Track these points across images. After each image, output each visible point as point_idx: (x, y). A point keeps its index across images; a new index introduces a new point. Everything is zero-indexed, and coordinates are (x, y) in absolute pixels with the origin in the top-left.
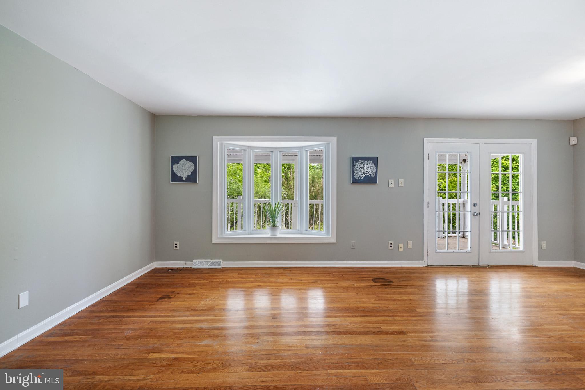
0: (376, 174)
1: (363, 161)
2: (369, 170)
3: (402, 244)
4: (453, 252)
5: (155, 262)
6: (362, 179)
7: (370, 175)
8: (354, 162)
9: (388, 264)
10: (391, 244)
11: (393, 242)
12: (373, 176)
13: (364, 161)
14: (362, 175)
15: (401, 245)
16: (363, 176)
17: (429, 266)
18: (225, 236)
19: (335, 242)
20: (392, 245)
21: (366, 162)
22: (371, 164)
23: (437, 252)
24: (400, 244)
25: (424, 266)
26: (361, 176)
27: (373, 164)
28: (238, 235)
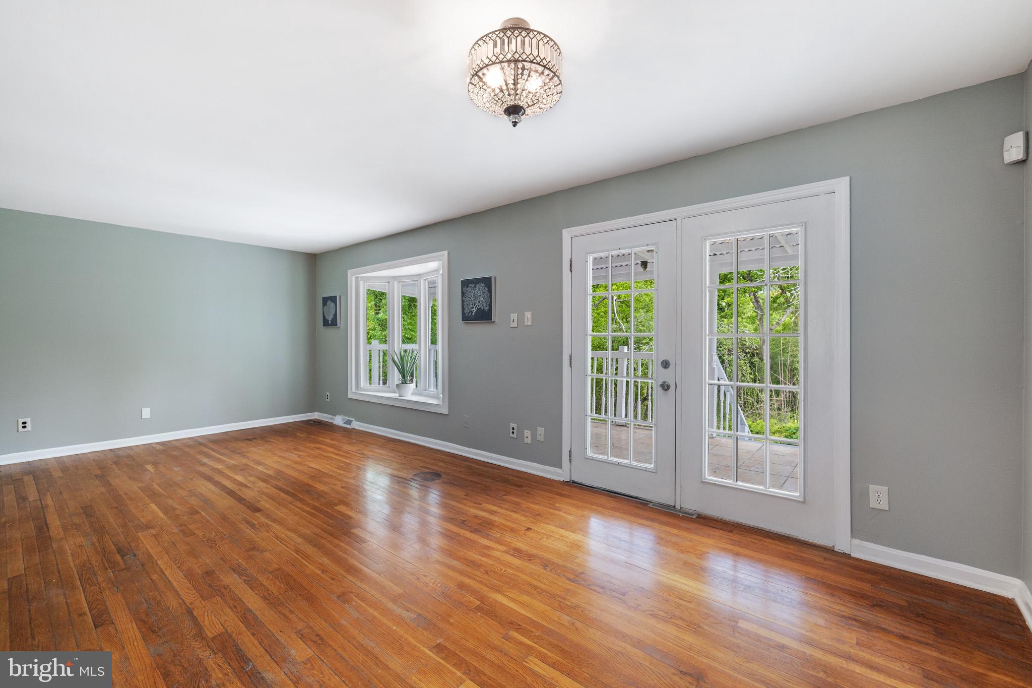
0: (490, 305)
1: (473, 285)
2: (481, 299)
3: (529, 432)
4: (618, 464)
5: (316, 413)
6: (473, 314)
7: (482, 308)
8: (464, 288)
9: (507, 462)
10: (513, 429)
11: (516, 425)
12: (487, 309)
13: (475, 285)
14: (473, 307)
15: (527, 433)
16: (475, 310)
17: (573, 482)
18: (361, 391)
19: (447, 413)
20: (515, 431)
21: (477, 286)
22: (483, 288)
23: (586, 457)
24: (526, 431)
25: (562, 479)
26: (472, 310)
27: (487, 289)
28: (378, 391)
